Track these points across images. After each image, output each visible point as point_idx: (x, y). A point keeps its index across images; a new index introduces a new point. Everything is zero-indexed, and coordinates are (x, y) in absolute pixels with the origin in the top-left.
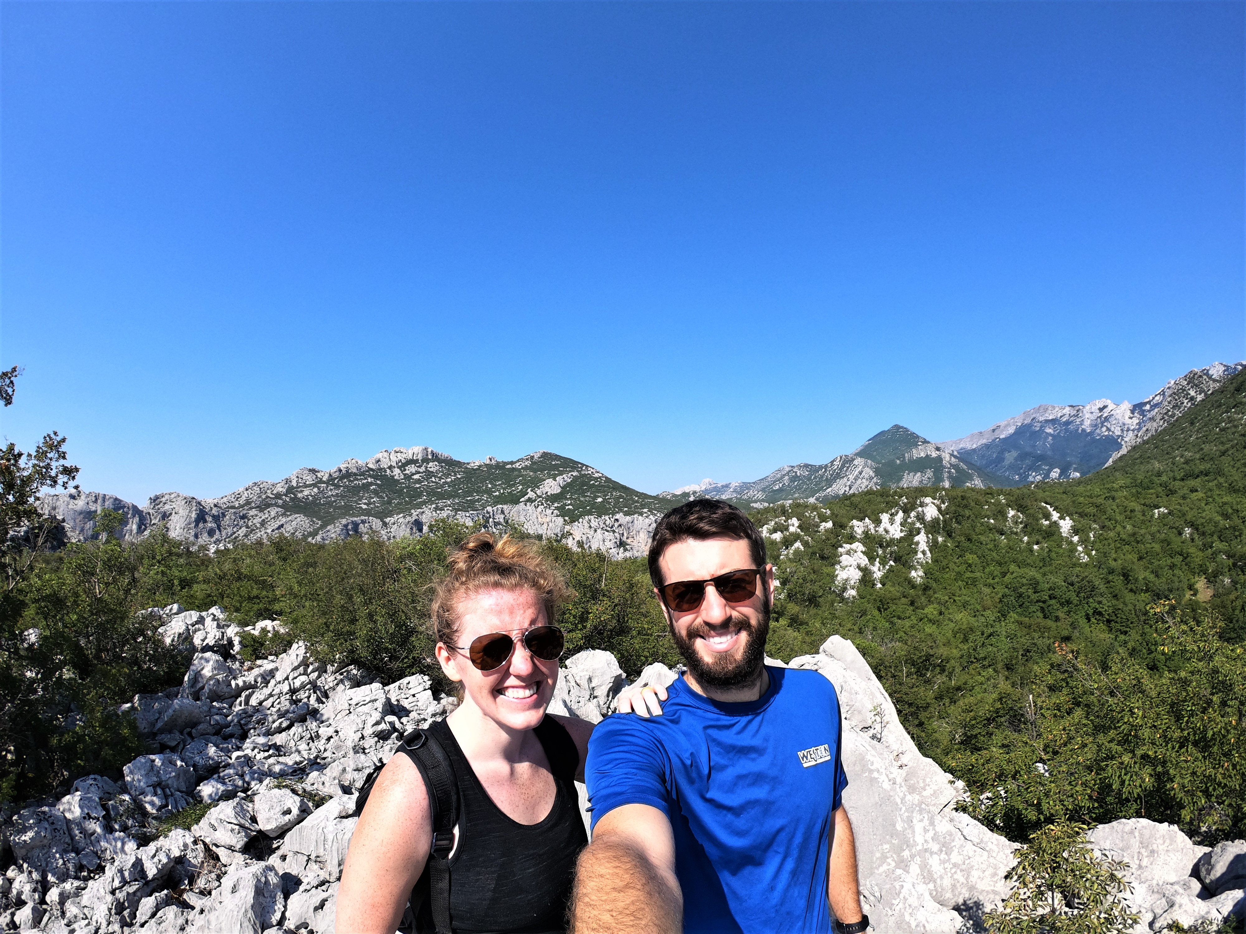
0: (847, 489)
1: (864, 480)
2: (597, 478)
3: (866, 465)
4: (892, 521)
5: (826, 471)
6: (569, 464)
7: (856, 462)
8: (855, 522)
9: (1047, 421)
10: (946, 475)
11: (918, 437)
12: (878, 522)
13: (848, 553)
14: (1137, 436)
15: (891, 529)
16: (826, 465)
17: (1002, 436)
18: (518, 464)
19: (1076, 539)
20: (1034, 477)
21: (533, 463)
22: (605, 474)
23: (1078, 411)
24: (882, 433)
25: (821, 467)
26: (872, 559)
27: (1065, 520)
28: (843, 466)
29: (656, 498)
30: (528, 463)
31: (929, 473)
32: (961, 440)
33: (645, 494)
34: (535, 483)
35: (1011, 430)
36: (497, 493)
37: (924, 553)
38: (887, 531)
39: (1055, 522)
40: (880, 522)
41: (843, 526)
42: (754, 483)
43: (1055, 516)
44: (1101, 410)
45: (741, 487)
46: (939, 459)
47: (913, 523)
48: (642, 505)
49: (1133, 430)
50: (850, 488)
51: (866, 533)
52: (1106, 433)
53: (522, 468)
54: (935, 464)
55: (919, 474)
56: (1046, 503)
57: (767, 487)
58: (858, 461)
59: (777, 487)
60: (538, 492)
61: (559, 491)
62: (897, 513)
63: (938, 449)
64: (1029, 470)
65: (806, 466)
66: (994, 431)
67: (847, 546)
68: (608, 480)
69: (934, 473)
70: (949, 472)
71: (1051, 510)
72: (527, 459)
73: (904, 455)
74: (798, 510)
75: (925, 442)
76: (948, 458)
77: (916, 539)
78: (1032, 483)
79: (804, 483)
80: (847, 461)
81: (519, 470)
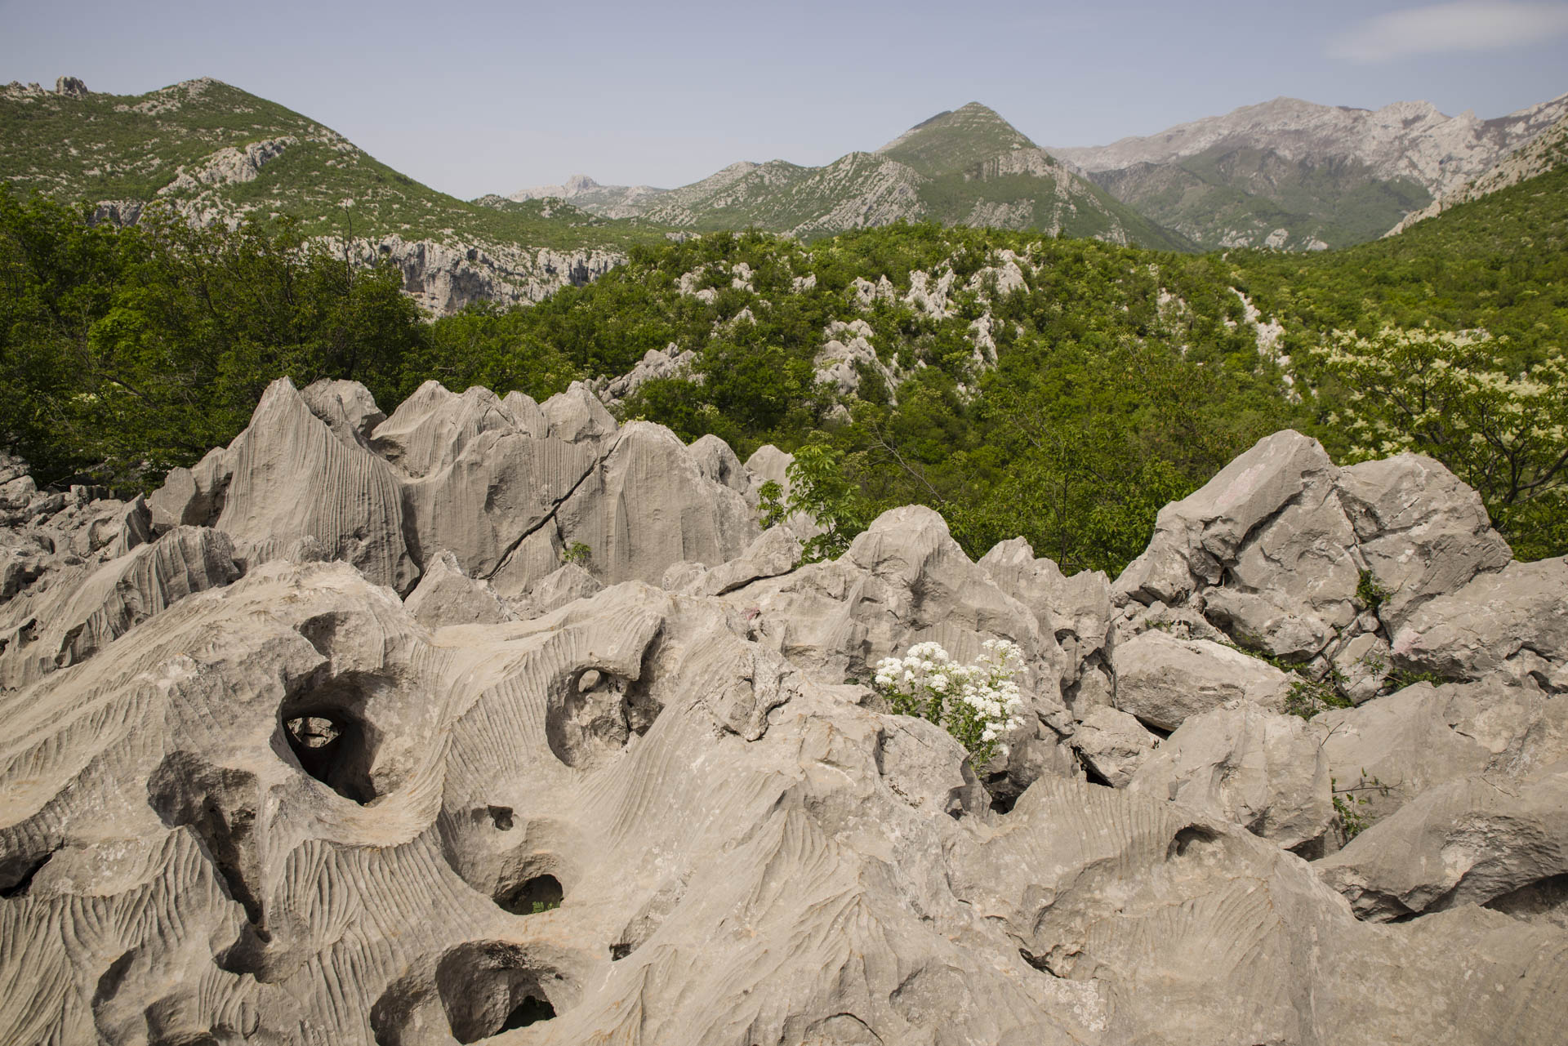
0: (860, 220)
1: (895, 207)
2: (341, 154)
3: (902, 176)
4: (931, 285)
5: (821, 181)
6: (272, 116)
7: (883, 169)
8: (861, 282)
9: (1284, 133)
10: (1057, 214)
11: (1014, 132)
12: (904, 285)
13: (842, 337)
14: (1472, 185)
15: (929, 303)
16: (824, 170)
17: (1184, 152)
18: (146, 106)
19: (1284, 360)
20: (1233, 240)
21: (188, 107)
22: (361, 146)
23: (1355, 120)
24: (945, 115)
25: (812, 172)
26: (883, 354)
27: (1268, 323)
28: (857, 174)
29: (472, 205)
30: (174, 105)
31: (1025, 208)
32: (1098, 149)
33: (449, 198)
34: (196, 155)
35: (1204, 143)
36: (97, 172)
37: (985, 352)
38: (920, 306)
39: (1249, 327)
40: (909, 285)
41: (837, 287)
42: (675, 191)
43: (1251, 313)
44: (1407, 123)
45: (649, 198)
46: (1050, 182)
47: (973, 296)
48: (441, 220)
49: (1468, 174)
50: (866, 220)
51: (879, 306)
52: (1406, 173)
53: (159, 117)
54: (1041, 193)
55: (1004, 207)
56: (1239, 289)
57: (703, 201)
58: (889, 168)
59: (722, 204)
60: (203, 175)
61: (253, 177)
62: (944, 271)
63: (1049, 161)
64: (1225, 225)
65: (784, 166)
66: (1169, 139)
67: (838, 325)
68: (366, 159)
69: (1035, 207)
70: (1065, 210)
71: (1246, 302)
72: (170, 96)
73: (980, 165)
74: (755, 250)
75: (1027, 144)
76: (1066, 183)
77: (973, 325)
78: (1225, 249)
79: (776, 200)
80: (865, 165)
81: (151, 121)
